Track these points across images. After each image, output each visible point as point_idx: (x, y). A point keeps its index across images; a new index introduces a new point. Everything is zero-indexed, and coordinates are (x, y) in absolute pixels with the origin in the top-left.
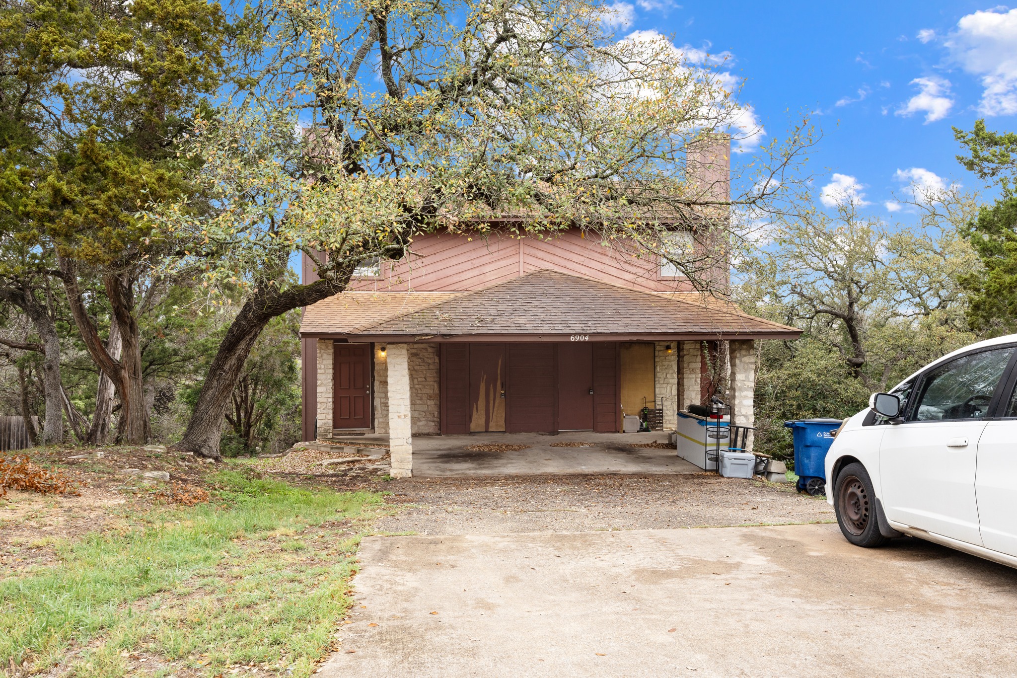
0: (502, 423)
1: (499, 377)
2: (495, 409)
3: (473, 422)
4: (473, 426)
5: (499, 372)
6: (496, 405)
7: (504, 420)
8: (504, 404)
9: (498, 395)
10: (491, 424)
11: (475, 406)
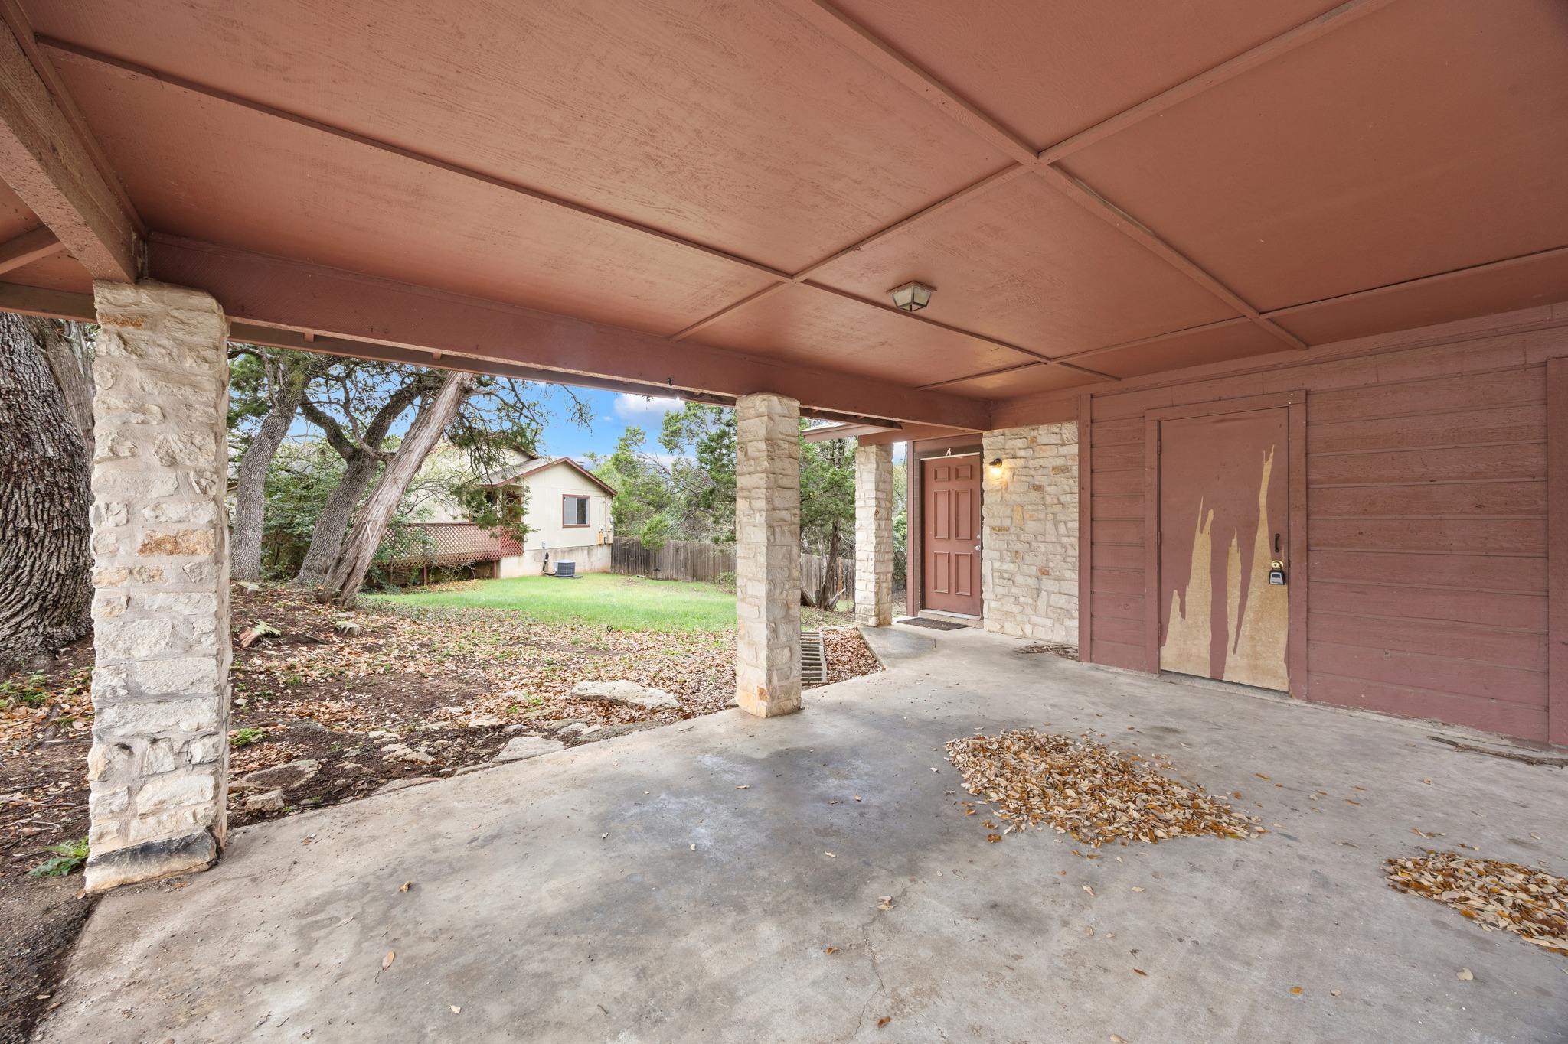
0: (1277, 661)
1: (1263, 515)
2: (1249, 615)
3: (1168, 641)
4: (1169, 655)
5: (1263, 500)
6: (1252, 601)
7: (1282, 654)
8: (1282, 603)
9: (1258, 573)
10: (1231, 659)
11: (1176, 598)
